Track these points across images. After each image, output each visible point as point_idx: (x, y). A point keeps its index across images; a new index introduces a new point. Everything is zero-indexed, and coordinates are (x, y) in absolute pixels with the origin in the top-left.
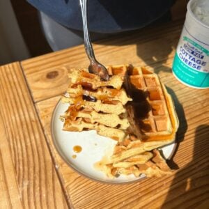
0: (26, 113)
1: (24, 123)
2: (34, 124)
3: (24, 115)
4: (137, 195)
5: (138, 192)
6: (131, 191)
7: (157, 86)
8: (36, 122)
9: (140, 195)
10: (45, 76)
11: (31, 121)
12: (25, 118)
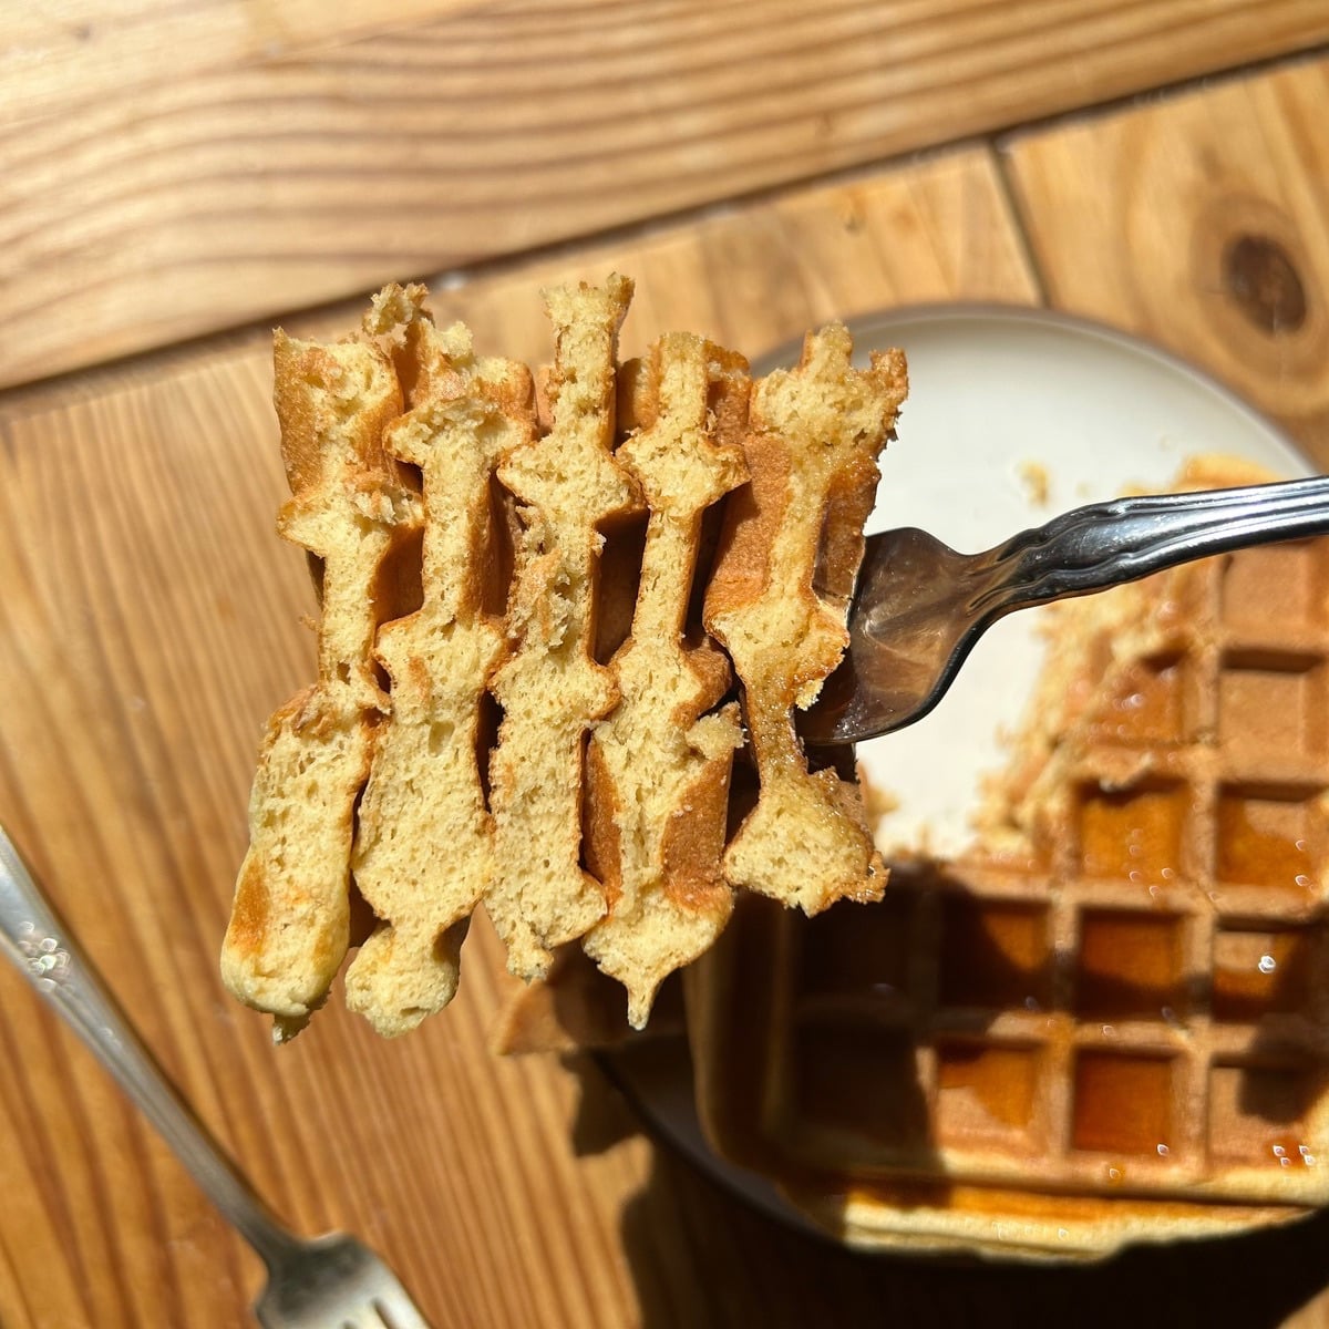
0: (904, 79)
1: (814, 65)
2: (805, 134)
3: (888, 66)
4: (180, 807)
5: (197, 812)
6: (207, 767)
7: (1212, 1160)
8: (822, 150)
9: (173, 828)
10: (1253, 223)
11: (828, 116)
12: (860, 72)
